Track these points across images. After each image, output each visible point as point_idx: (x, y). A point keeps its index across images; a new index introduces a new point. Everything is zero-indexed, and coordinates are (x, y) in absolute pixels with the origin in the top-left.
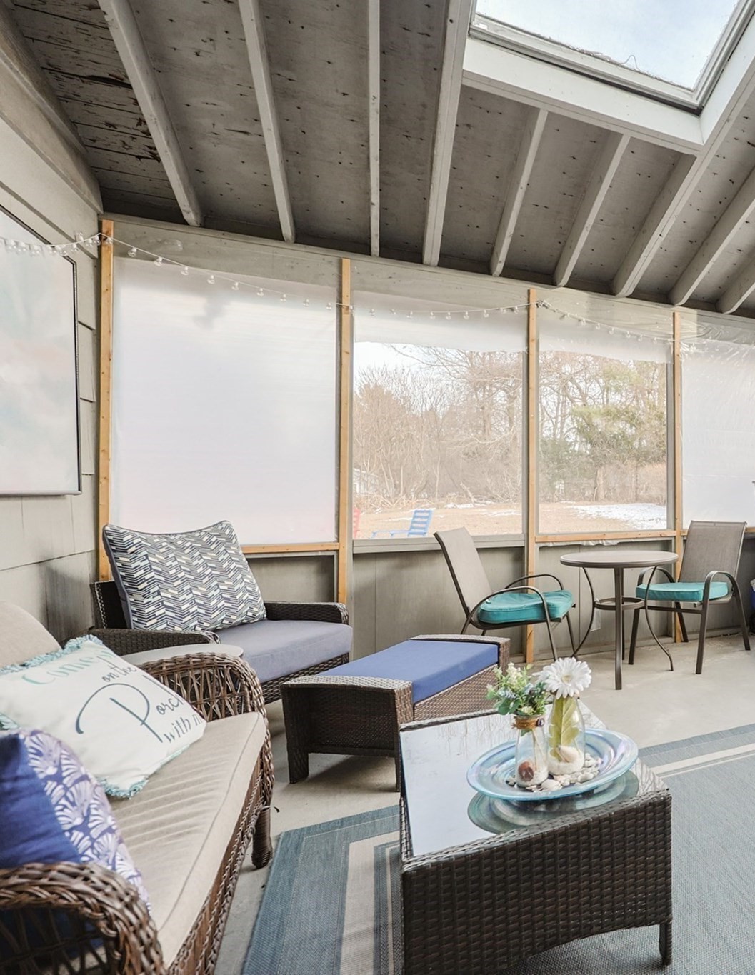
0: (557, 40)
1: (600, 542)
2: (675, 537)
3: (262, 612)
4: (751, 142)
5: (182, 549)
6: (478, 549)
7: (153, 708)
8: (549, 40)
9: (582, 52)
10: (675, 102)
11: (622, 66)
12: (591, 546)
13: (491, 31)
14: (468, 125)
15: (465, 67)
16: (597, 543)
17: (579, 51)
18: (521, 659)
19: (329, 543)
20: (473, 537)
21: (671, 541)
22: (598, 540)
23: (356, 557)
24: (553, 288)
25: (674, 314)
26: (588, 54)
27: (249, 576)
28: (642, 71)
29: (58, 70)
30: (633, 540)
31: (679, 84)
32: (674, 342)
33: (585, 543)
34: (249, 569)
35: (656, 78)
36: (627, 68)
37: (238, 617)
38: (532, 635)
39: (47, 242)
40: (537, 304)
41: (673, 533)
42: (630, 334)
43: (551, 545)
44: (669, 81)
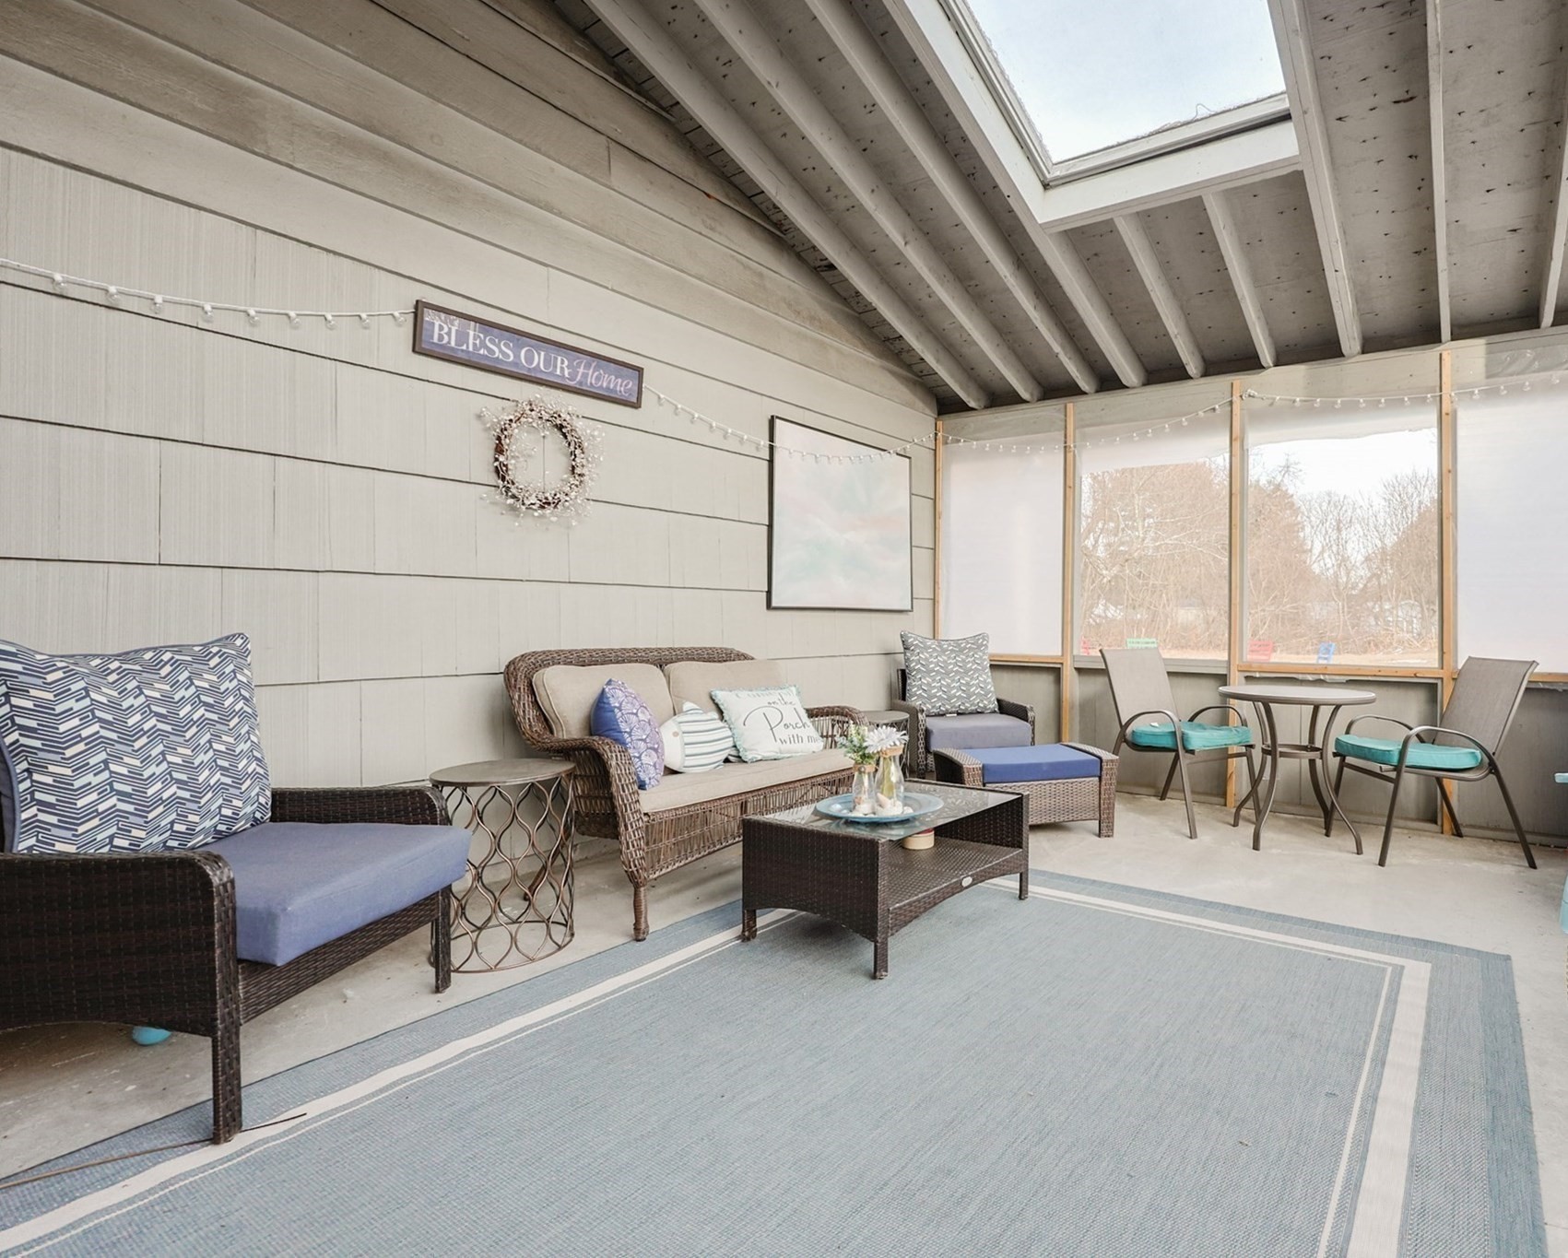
0: (1125, 140)
1: (1322, 677)
2: (1442, 679)
3: (994, 705)
4: (1397, 99)
5: (944, 651)
6: (1168, 673)
7: (782, 724)
8: (1119, 145)
9: (1151, 134)
10: (1254, 123)
11: (1196, 121)
12: (1309, 681)
13: (1064, 173)
14: (1096, 255)
15: (1040, 222)
16: (1316, 677)
17: (1149, 136)
18: (1222, 800)
19: (1057, 657)
20: (1164, 659)
21: (1437, 684)
22: (1319, 674)
23: (1079, 670)
24: (1259, 373)
25: (1441, 355)
26: (1158, 132)
27: (987, 676)
28: (1219, 111)
29: (889, 339)
30: (1370, 678)
31: (1269, 95)
32: (1441, 396)
33: (1300, 677)
34: (990, 674)
35: (1239, 107)
36: (1202, 119)
37: (971, 705)
38: (1234, 777)
39: (885, 450)
40: (1241, 396)
41: (1440, 674)
42: (1364, 401)
43: (1258, 675)
44: (1255, 100)
